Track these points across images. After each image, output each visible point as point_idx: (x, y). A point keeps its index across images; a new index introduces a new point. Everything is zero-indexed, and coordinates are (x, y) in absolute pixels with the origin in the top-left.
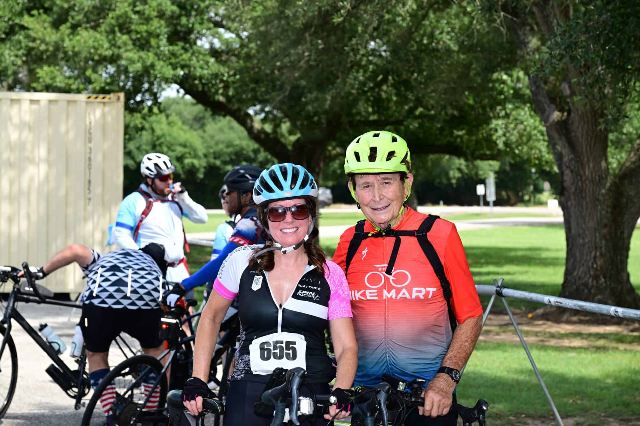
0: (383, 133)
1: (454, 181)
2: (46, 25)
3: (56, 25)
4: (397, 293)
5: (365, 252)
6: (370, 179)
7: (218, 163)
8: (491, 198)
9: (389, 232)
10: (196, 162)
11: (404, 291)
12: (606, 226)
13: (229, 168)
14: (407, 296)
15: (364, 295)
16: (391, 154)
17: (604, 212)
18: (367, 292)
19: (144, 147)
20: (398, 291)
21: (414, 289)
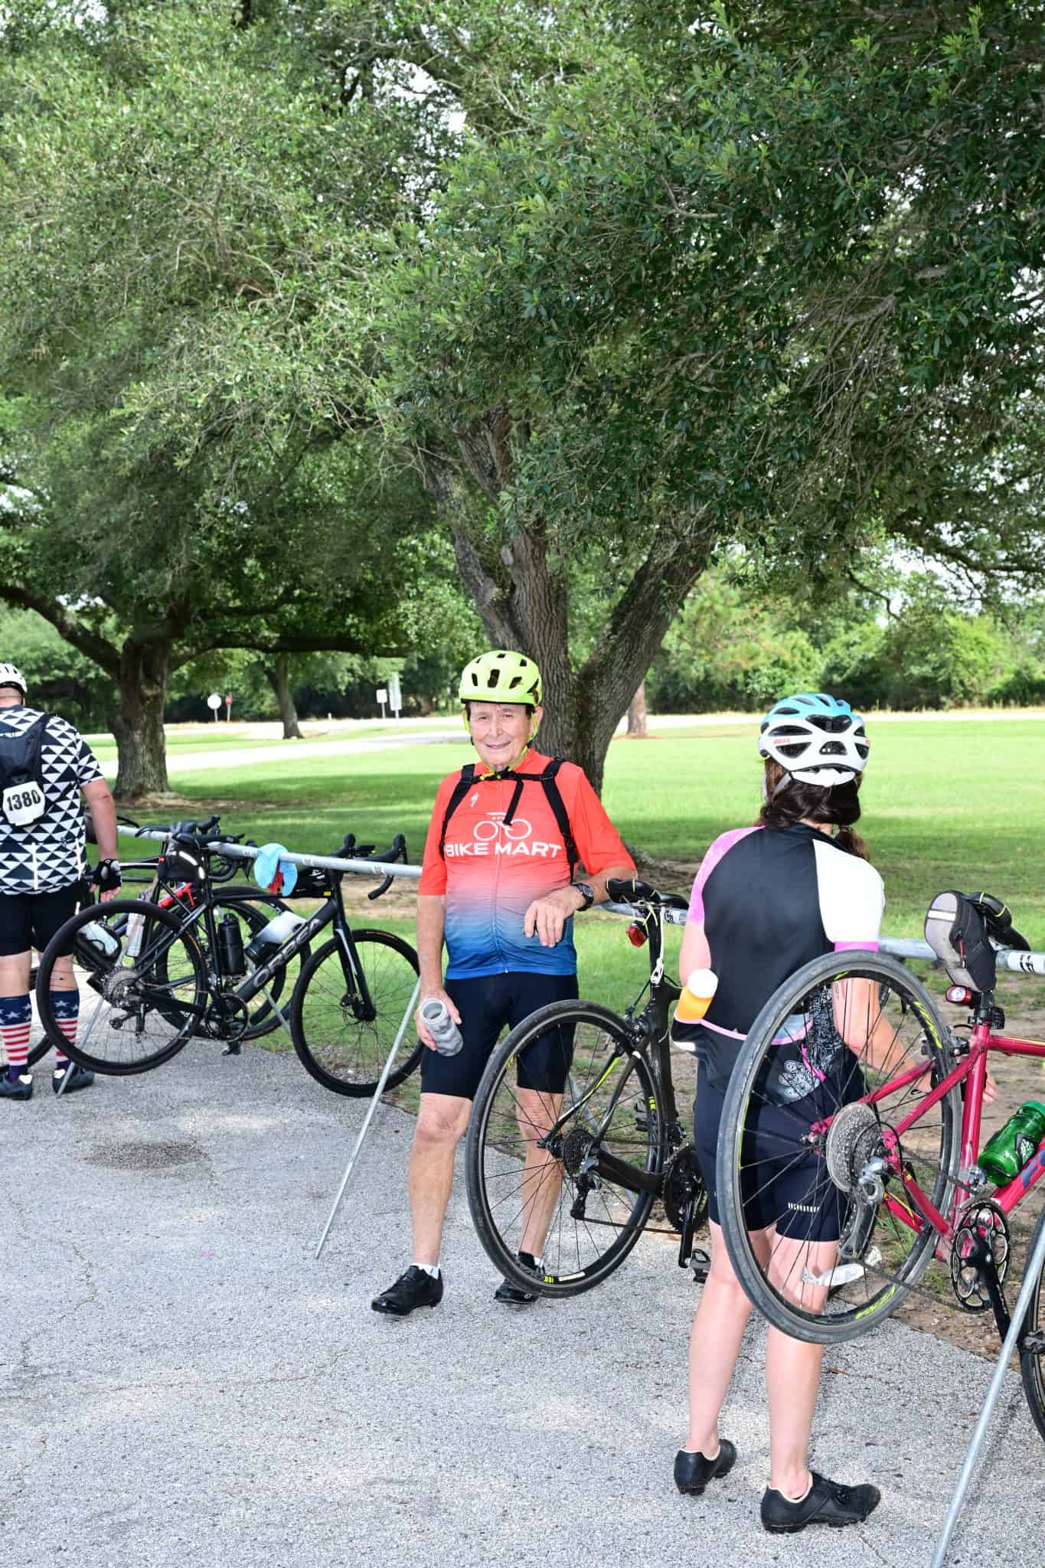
0: (509, 654)
4: (513, 848)
5: (475, 798)
6: (488, 708)
8: (396, 705)
9: (506, 774)
11: (522, 844)
14: (526, 851)
15: (471, 849)
16: (516, 681)
17: (566, 726)
18: (476, 845)
20: (515, 844)
21: (535, 844)
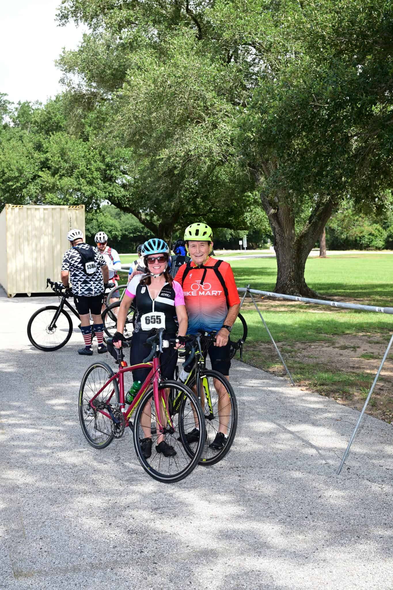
0: (201, 224)
1: (228, 239)
2: (48, 175)
3: (53, 175)
4: (205, 293)
5: (191, 275)
6: (195, 243)
7: (127, 233)
8: (245, 246)
10: (117, 233)
11: (208, 292)
12: (294, 258)
13: (132, 235)
14: (210, 294)
16: (205, 233)
17: (293, 253)
18: (192, 292)
19: (94, 227)
20: (206, 292)
21: (213, 291)
